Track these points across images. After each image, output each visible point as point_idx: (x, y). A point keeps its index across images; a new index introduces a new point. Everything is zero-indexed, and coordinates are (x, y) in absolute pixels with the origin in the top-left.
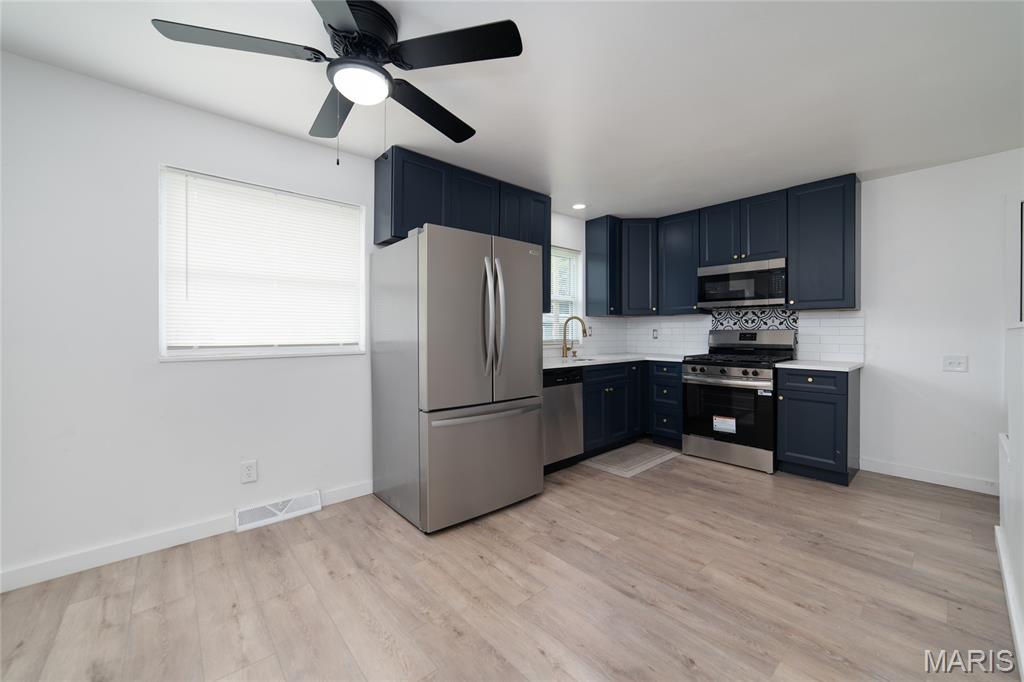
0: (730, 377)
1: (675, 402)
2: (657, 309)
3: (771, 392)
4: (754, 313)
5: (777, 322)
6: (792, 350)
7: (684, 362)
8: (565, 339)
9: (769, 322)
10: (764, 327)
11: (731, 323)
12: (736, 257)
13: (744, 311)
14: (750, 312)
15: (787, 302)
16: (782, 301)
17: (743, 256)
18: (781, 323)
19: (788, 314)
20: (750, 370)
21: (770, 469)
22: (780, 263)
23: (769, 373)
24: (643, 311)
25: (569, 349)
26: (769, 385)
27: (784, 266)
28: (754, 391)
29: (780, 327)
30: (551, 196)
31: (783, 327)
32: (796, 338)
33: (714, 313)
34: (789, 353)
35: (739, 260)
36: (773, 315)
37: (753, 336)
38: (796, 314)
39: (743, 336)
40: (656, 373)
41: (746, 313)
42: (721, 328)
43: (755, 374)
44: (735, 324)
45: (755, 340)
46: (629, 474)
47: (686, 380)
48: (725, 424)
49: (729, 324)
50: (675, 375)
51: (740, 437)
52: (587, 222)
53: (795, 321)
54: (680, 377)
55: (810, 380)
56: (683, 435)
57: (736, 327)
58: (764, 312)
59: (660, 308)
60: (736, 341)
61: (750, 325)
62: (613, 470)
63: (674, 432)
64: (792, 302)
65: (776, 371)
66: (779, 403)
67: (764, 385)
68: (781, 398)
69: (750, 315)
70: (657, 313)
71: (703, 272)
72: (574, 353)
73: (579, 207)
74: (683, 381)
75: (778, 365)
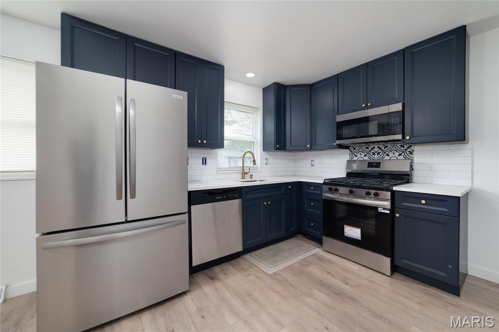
0: (356, 196)
1: (319, 212)
2: (311, 146)
3: (389, 210)
4: (379, 148)
5: (397, 154)
6: (408, 175)
7: (324, 183)
8: (243, 166)
9: (391, 154)
10: (387, 158)
11: (363, 155)
12: (364, 105)
13: (372, 147)
14: (376, 147)
15: (404, 137)
16: (399, 137)
17: (369, 104)
18: (400, 155)
19: (406, 148)
20: (373, 192)
21: (388, 272)
22: (397, 107)
23: (388, 195)
24: (301, 148)
25: (247, 173)
26: (387, 204)
27: (401, 109)
28: (375, 208)
29: (398, 157)
30: (224, 65)
31: (401, 157)
32: (411, 166)
33: (351, 148)
34: (405, 178)
35: (367, 107)
36: (394, 148)
37: (378, 165)
38: (412, 148)
39: (370, 165)
40: (306, 190)
41: (373, 148)
42: (355, 158)
43: (376, 195)
44: (365, 156)
45: (379, 167)
46: (271, 271)
47: (326, 196)
48: (353, 232)
49: (361, 156)
50: (319, 192)
51: (364, 243)
52: (263, 89)
53: (411, 153)
54: (321, 195)
55: (423, 202)
56: (323, 237)
57: (366, 158)
58: (386, 147)
59: (312, 145)
60: (365, 168)
61: (376, 156)
62: (263, 266)
63: (318, 233)
64: (408, 138)
65: (393, 193)
66: (396, 219)
67: (383, 204)
68: (397, 215)
69: (376, 149)
70: (311, 149)
71: (340, 118)
72: (251, 176)
73: (250, 75)
74: (324, 198)
75: (395, 188)
